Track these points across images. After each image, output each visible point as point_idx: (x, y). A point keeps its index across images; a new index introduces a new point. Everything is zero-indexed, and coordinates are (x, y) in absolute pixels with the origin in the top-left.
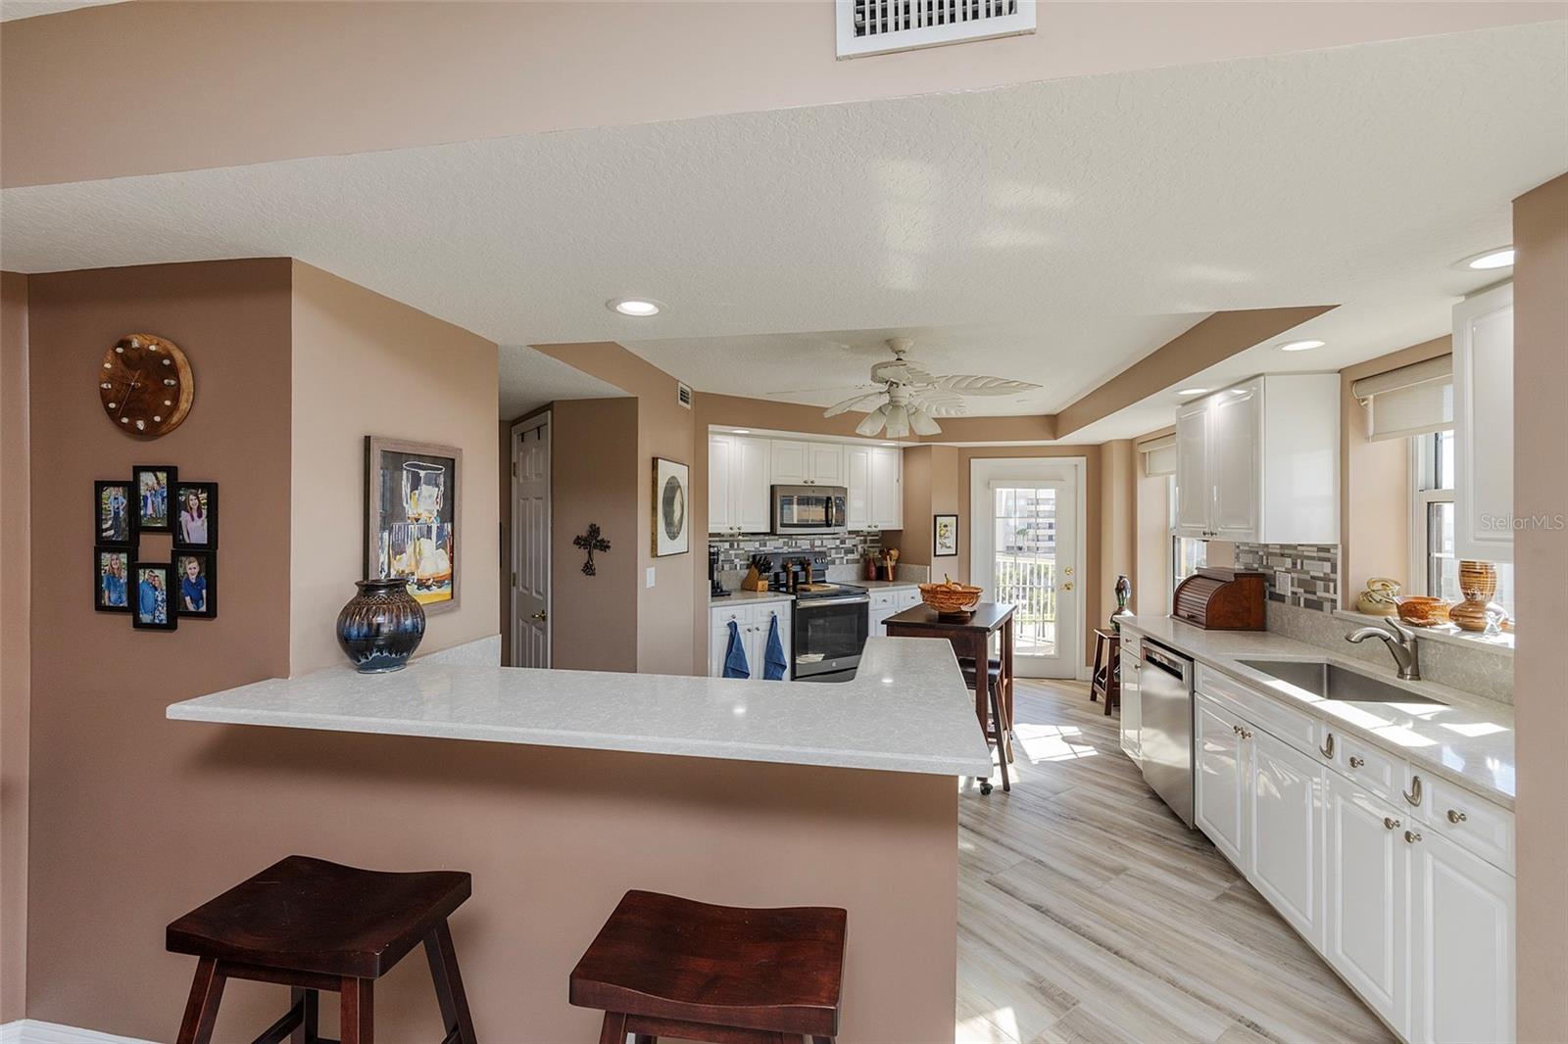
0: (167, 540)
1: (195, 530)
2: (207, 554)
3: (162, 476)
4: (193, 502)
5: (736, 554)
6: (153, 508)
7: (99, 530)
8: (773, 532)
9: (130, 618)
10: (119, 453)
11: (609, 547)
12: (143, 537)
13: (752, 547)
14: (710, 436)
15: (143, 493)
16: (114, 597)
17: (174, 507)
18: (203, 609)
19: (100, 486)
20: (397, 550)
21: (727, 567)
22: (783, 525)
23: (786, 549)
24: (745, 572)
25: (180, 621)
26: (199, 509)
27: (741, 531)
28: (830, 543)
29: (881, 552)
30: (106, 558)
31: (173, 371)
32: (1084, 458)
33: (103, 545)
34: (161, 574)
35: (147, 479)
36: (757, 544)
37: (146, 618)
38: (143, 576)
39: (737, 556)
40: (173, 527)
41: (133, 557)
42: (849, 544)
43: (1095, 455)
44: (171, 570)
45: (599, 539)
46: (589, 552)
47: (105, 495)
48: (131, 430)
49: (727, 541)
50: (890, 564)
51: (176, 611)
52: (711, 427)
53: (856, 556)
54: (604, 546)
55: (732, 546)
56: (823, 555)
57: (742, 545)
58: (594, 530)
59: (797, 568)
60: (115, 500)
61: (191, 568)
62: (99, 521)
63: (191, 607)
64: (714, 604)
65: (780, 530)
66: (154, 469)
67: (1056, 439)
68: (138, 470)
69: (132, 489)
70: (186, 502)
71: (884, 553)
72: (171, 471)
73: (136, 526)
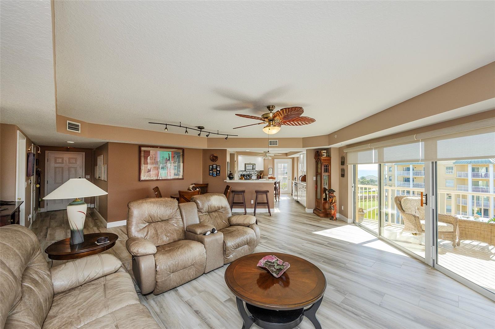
1: (218, 169)
2: (219, 171)
6: (215, 167)
8: (245, 171)
9: (212, 176)
10: (212, 163)
12: (214, 170)
13: (241, 173)
14: (239, 157)
16: (211, 174)
17: (217, 167)
18: (219, 175)
19: (210, 166)
22: (247, 170)
23: (246, 173)
24: (240, 177)
26: (219, 167)
28: (252, 173)
29: (260, 174)
30: (210, 171)
31: (217, 157)
32: (291, 160)
33: (210, 170)
34: (215, 173)
35: (214, 165)
37: (214, 176)
38: (214, 173)
40: (216, 169)
42: (255, 173)
43: (293, 159)
48: (213, 161)
50: (262, 176)
51: (217, 175)
53: (256, 175)
56: (251, 174)
59: (248, 176)
60: (211, 167)
61: (218, 172)
62: (209, 168)
65: (246, 170)
66: (215, 165)
67: (287, 156)
68: (213, 165)
69: (213, 166)
71: (261, 174)
72: (216, 165)
73: (213, 168)
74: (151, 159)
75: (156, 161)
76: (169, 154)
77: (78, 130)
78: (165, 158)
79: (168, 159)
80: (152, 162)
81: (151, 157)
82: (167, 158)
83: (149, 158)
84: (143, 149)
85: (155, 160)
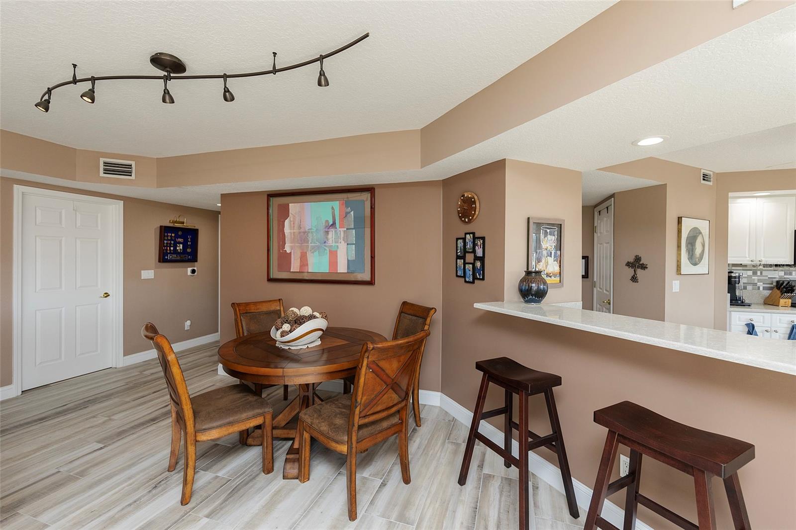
0: (472, 255)
1: (479, 252)
2: (482, 259)
3: (471, 235)
4: (479, 244)
5: (758, 280)
6: (469, 246)
7: (457, 253)
9: (463, 279)
10: (461, 229)
11: (647, 268)
12: (467, 254)
13: (779, 275)
14: (729, 200)
15: (467, 241)
16: (460, 273)
17: (474, 245)
18: (481, 277)
19: (457, 239)
20: (539, 260)
21: (749, 287)
25: (476, 281)
26: (480, 245)
27: (762, 263)
30: (458, 260)
31: (474, 202)
33: (458, 257)
34: (471, 266)
35: (468, 236)
36: (782, 274)
37: (467, 280)
38: (467, 266)
39: (759, 281)
40: (474, 251)
41: (464, 261)
44: (473, 264)
45: (641, 263)
46: (635, 271)
47: (458, 242)
48: (464, 221)
49: (751, 270)
51: (475, 278)
52: (730, 194)
54: (643, 267)
55: (755, 273)
57: (764, 273)
58: (638, 259)
60: (460, 242)
61: (478, 264)
62: (457, 250)
63: (478, 277)
64: (732, 309)
66: (469, 233)
69: (464, 239)
70: (477, 243)
72: (474, 234)
73: (465, 251)
74: (292, 225)
75: (302, 230)
76: (333, 208)
77: (129, 173)
78: (324, 222)
79: (331, 223)
80: (294, 233)
81: (290, 221)
82: (327, 221)
83: (287, 222)
84: (276, 202)
85: (300, 228)
